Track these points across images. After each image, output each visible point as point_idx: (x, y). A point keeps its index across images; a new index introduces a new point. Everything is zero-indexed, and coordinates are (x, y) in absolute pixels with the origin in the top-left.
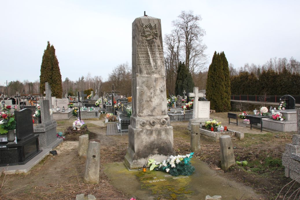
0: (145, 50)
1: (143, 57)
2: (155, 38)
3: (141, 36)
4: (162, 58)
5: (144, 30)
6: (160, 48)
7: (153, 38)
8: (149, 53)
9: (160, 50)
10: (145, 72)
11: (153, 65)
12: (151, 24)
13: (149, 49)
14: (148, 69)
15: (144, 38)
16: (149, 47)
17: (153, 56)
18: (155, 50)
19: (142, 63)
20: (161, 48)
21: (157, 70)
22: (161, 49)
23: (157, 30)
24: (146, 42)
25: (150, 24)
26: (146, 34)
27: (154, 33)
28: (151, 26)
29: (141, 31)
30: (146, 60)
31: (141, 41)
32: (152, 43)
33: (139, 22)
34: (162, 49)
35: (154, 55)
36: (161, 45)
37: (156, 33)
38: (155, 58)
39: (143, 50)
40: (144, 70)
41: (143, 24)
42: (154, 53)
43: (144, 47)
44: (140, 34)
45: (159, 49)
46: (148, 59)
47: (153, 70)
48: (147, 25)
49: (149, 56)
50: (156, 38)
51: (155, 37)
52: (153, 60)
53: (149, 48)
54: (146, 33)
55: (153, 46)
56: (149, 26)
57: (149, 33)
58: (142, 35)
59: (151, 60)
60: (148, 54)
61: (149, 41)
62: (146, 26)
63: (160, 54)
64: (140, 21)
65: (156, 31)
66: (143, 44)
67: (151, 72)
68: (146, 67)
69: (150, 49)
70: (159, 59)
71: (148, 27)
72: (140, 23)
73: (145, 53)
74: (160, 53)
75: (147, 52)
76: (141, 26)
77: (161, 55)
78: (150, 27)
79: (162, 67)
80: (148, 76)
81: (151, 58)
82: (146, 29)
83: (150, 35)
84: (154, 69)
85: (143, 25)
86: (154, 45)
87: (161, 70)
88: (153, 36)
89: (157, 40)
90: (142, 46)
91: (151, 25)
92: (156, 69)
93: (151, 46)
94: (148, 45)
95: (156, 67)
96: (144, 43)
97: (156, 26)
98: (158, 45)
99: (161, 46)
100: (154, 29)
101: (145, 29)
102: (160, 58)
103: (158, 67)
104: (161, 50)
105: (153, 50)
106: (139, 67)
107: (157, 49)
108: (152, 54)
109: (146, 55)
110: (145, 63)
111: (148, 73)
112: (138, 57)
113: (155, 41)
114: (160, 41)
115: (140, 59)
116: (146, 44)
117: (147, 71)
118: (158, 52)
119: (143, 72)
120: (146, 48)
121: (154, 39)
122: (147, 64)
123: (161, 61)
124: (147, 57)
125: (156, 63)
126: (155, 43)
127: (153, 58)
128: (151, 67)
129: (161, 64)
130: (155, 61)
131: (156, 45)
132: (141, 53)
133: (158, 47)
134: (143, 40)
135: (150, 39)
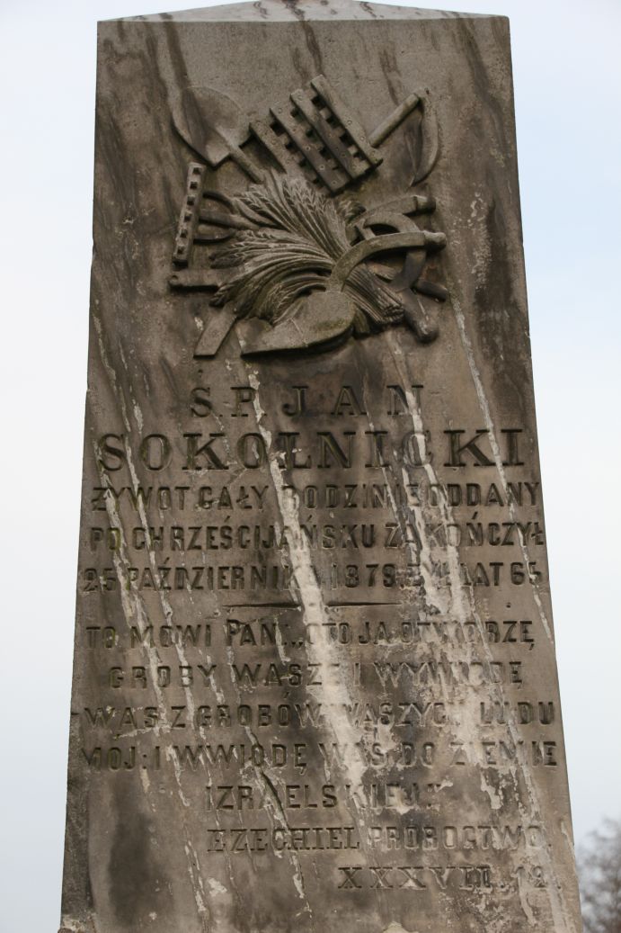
0: (237, 516)
1: (193, 635)
2: (405, 323)
3: (178, 290)
4: (516, 651)
5: (213, 209)
6: (480, 476)
7: (377, 329)
8: (300, 557)
9: (487, 515)
10: (218, 890)
11: (355, 770)
12: (340, 110)
13: (289, 506)
14: (260, 840)
15: (219, 322)
16: (290, 466)
17: (354, 615)
18: (405, 516)
19: (163, 725)
20: (501, 476)
21: (430, 847)
22: (495, 499)
23: (444, 200)
24: (243, 393)
25: (319, 101)
26: (249, 268)
27: (389, 241)
28: (333, 135)
29: (173, 211)
30: (246, 673)
31: (159, 380)
32: (351, 404)
33: (153, 74)
34: (516, 492)
35: (379, 592)
36: (510, 434)
37: (411, 232)
38: (388, 647)
39: (189, 515)
40: (193, 849)
41: (203, 117)
42: (378, 556)
43: (216, 464)
44: (160, 275)
45: (463, 495)
46: (278, 670)
47: (357, 859)
48: (277, 127)
49: (292, 607)
51: (395, 297)
52: (367, 677)
53: (304, 478)
54: (250, 238)
55: (363, 444)
56: (298, 133)
57: (300, 247)
58: (184, 278)
59: (324, 673)
60: (273, 576)
61: (307, 369)
62: (252, 141)
63: (480, 580)
64: (168, 74)
65: (425, 213)
66: (204, 427)
67: (330, 894)
68: (232, 794)
69: (310, 498)
70: (458, 655)
71: (292, 146)
72: (158, 90)
73: (230, 557)
74: (487, 553)
75: (267, 541)
76: (168, 148)
77: (507, 600)
78: (326, 152)
79: (513, 794)
81: (322, 648)
82: (252, 179)
83: (323, 271)
84: (375, 839)
85: (207, 131)
86: (379, 436)
88: (362, 290)
89: (438, 354)
90: (178, 458)
91: (334, 120)
92: (417, 828)
93: (335, 456)
94: (283, 440)
95: (412, 792)
96: (222, 397)
97: (419, 135)
98: (453, 434)
99: (511, 448)
100: (396, 185)
101: (233, 189)
102: (490, 652)
103: (455, 794)
104: (511, 512)
105: (364, 517)
106: (107, 797)
107: (443, 502)
108: (353, 577)
109: (238, 597)
110: (227, 740)
111: (261, 901)
112: (111, 628)
113: (410, 374)
114: (488, 370)
115: (141, 674)
116: (249, 426)
117: (253, 879)
118: (452, 550)
119: (177, 884)
120: (248, 479)
121: (389, 336)
122: (256, 753)
123: (509, 693)
124: (256, 628)
125: (419, 733)
126: (410, 396)
127: (367, 650)
128: (319, 799)
129: (511, 755)
130: (401, 697)
131: (420, 438)
132: (164, 570)
133: (454, 462)
134: (198, 357)
135: (318, 337)
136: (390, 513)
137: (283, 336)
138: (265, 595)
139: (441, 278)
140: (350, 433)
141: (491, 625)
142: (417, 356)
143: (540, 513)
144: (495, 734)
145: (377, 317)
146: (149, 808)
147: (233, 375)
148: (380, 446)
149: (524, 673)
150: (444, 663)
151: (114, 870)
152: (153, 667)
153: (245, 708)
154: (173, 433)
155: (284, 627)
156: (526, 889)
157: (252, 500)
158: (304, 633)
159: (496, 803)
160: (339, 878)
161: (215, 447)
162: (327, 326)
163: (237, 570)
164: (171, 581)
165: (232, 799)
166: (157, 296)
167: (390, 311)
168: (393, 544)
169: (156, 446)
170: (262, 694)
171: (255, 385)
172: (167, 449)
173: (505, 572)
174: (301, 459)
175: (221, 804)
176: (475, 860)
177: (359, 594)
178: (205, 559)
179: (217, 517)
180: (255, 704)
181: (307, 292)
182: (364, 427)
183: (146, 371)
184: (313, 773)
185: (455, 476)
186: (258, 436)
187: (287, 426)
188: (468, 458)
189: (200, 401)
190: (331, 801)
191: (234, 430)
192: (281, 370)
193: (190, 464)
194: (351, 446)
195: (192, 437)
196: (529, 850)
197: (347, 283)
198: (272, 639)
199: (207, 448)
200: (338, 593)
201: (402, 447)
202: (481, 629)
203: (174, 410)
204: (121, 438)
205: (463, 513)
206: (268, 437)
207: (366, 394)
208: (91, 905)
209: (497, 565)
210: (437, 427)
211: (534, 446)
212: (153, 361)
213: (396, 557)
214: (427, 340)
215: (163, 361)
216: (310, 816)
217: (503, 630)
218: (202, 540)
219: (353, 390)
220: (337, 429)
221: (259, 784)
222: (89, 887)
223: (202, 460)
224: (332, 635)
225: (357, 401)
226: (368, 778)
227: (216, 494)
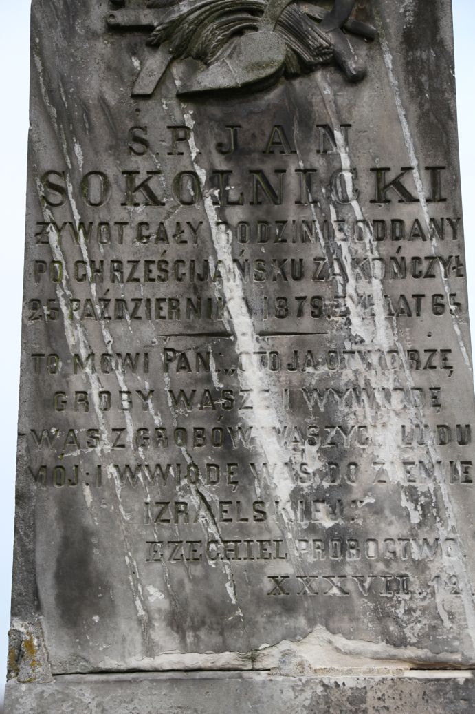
0: (173, 251)
1: (132, 362)
2: (335, 63)
3: (115, 30)
4: (435, 377)
6: (405, 212)
8: (233, 289)
9: (411, 249)
10: (156, 597)
11: (283, 487)
13: (222, 241)
14: (195, 553)
16: (223, 203)
17: (283, 344)
18: (333, 251)
19: (105, 445)
20: (424, 212)
21: (353, 558)
22: (418, 234)
24: (179, 132)
26: (183, 8)
30: (182, 398)
31: (98, 119)
32: (281, 143)
34: (438, 227)
35: (307, 323)
36: (434, 171)
38: (314, 374)
39: (128, 249)
40: (134, 558)
43: (153, 200)
44: (98, 14)
45: (388, 230)
46: (212, 395)
47: (284, 568)
49: (225, 337)
50: (353, 66)
51: (325, 37)
52: (295, 401)
53: (236, 214)
55: (293, 181)
58: (122, 17)
59: (255, 398)
60: (207, 307)
61: (239, 109)
63: (402, 311)
66: (141, 164)
67: (260, 600)
68: (169, 509)
69: (242, 233)
73: (166, 289)
74: (410, 285)
75: (201, 274)
77: (428, 330)
79: (430, 509)
80: (192, 660)
81: (253, 375)
83: (255, 11)
84: (303, 552)
86: (308, 174)
87: (420, 566)
88: (293, 29)
89: (366, 93)
90: (117, 195)
92: (341, 541)
93: (267, 193)
94: (217, 178)
95: (336, 508)
96: (159, 135)
98: (379, 172)
99: (435, 184)
102: (411, 379)
103: (376, 510)
104: (433, 246)
105: (294, 251)
106: (53, 511)
107: (368, 237)
108: (282, 308)
109: (174, 327)
110: (164, 459)
111: (195, 606)
112: (54, 355)
113: (338, 113)
114: (413, 108)
115: (84, 398)
116: (184, 164)
117: (188, 587)
118: (376, 283)
119: (119, 589)
120: (184, 215)
121: (319, 75)
122: (192, 472)
123: (429, 416)
124: (191, 356)
125: (343, 453)
126: (338, 135)
127: (295, 377)
128: (250, 515)
129: (429, 473)
130: (326, 421)
131: (348, 176)
132: (105, 301)
133: (380, 198)
134: (135, 97)
135: (251, 77)
136: (318, 248)
137: (216, 76)
138: (200, 325)
139: (370, 18)
140: (281, 171)
141: (413, 353)
142: (345, 96)
143: (461, 247)
144: (415, 454)
145: (307, 57)
146: (92, 521)
147: (170, 114)
148: (309, 184)
149: (443, 397)
150: (368, 388)
151: (60, 578)
152: (94, 392)
153: (181, 430)
154: (112, 170)
155: (217, 356)
156: (443, 596)
157: (187, 235)
158: (236, 361)
159: (415, 518)
160: (268, 585)
161: (152, 184)
162: (259, 66)
163: (174, 302)
164: (111, 311)
165: (169, 514)
166: (94, 35)
167: (320, 51)
168: (320, 277)
169: (95, 183)
170: (197, 417)
171: (190, 124)
172: (106, 186)
173: (427, 304)
174: (233, 196)
175: (159, 518)
176: (395, 569)
177: (287, 324)
178: (143, 291)
179: (154, 251)
180: (190, 426)
181: (239, 33)
182: (294, 165)
183: (85, 109)
184: (244, 490)
185: (381, 212)
186: (193, 174)
187: (221, 165)
188: (393, 194)
189: (137, 140)
190: (261, 516)
191: (171, 168)
192: (215, 110)
193: (129, 201)
194: (282, 183)
195: (130, 174)
196: (445, 561)
197: (278, 23)
198: (207, 367)
199: (144, 185)
200: (268, 323)
201: (330, 184)
202: (403, 357)
203: (114, 148)
204: (62, 174)
205: (387, 248)
206: (202, 174)
207: (296, 133)
208: (39, 608)
209: (419, 297)
210: (364, 165)
211: (456, 182)
212: (92, 100)
213: (324, 290)
214: (356, 80)
215: (102, 100)
216: (242, 530)
217: (424, 358)
218: (140, 273)
219: (283, 129)
220: (268, 167)
221: (194, 500)
222: (36, 593)
223: (140, 196)
224: (263, 362)
225: (288, 140)
226: (296, 496)
227: (153, 229)
